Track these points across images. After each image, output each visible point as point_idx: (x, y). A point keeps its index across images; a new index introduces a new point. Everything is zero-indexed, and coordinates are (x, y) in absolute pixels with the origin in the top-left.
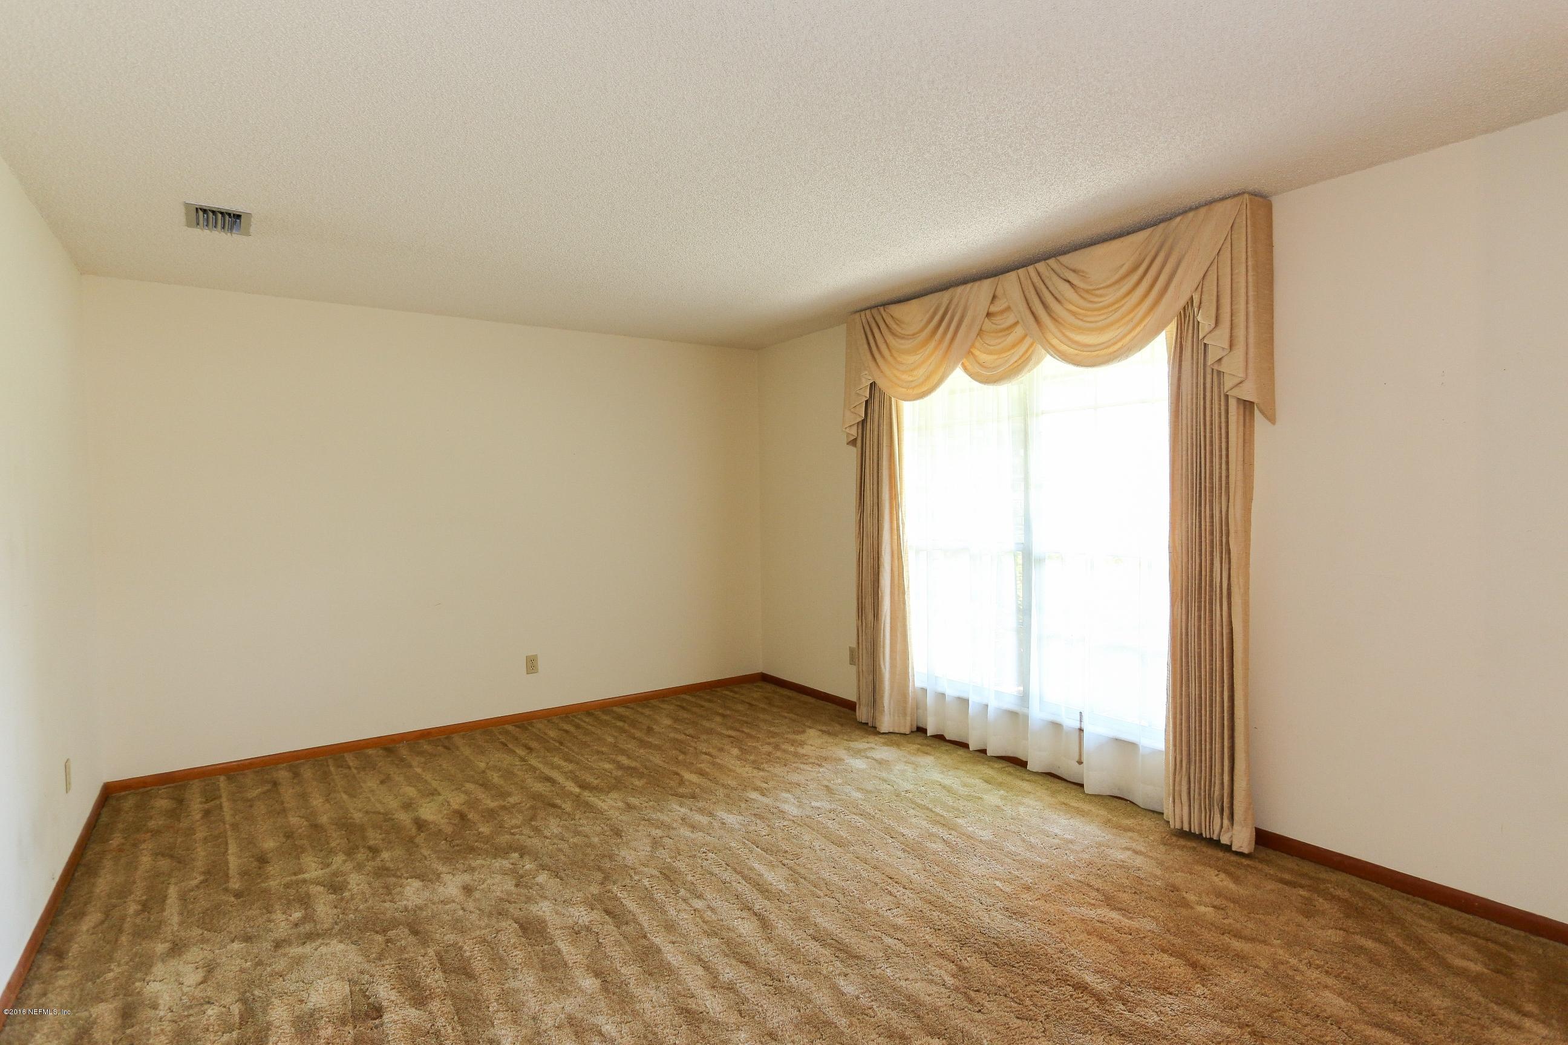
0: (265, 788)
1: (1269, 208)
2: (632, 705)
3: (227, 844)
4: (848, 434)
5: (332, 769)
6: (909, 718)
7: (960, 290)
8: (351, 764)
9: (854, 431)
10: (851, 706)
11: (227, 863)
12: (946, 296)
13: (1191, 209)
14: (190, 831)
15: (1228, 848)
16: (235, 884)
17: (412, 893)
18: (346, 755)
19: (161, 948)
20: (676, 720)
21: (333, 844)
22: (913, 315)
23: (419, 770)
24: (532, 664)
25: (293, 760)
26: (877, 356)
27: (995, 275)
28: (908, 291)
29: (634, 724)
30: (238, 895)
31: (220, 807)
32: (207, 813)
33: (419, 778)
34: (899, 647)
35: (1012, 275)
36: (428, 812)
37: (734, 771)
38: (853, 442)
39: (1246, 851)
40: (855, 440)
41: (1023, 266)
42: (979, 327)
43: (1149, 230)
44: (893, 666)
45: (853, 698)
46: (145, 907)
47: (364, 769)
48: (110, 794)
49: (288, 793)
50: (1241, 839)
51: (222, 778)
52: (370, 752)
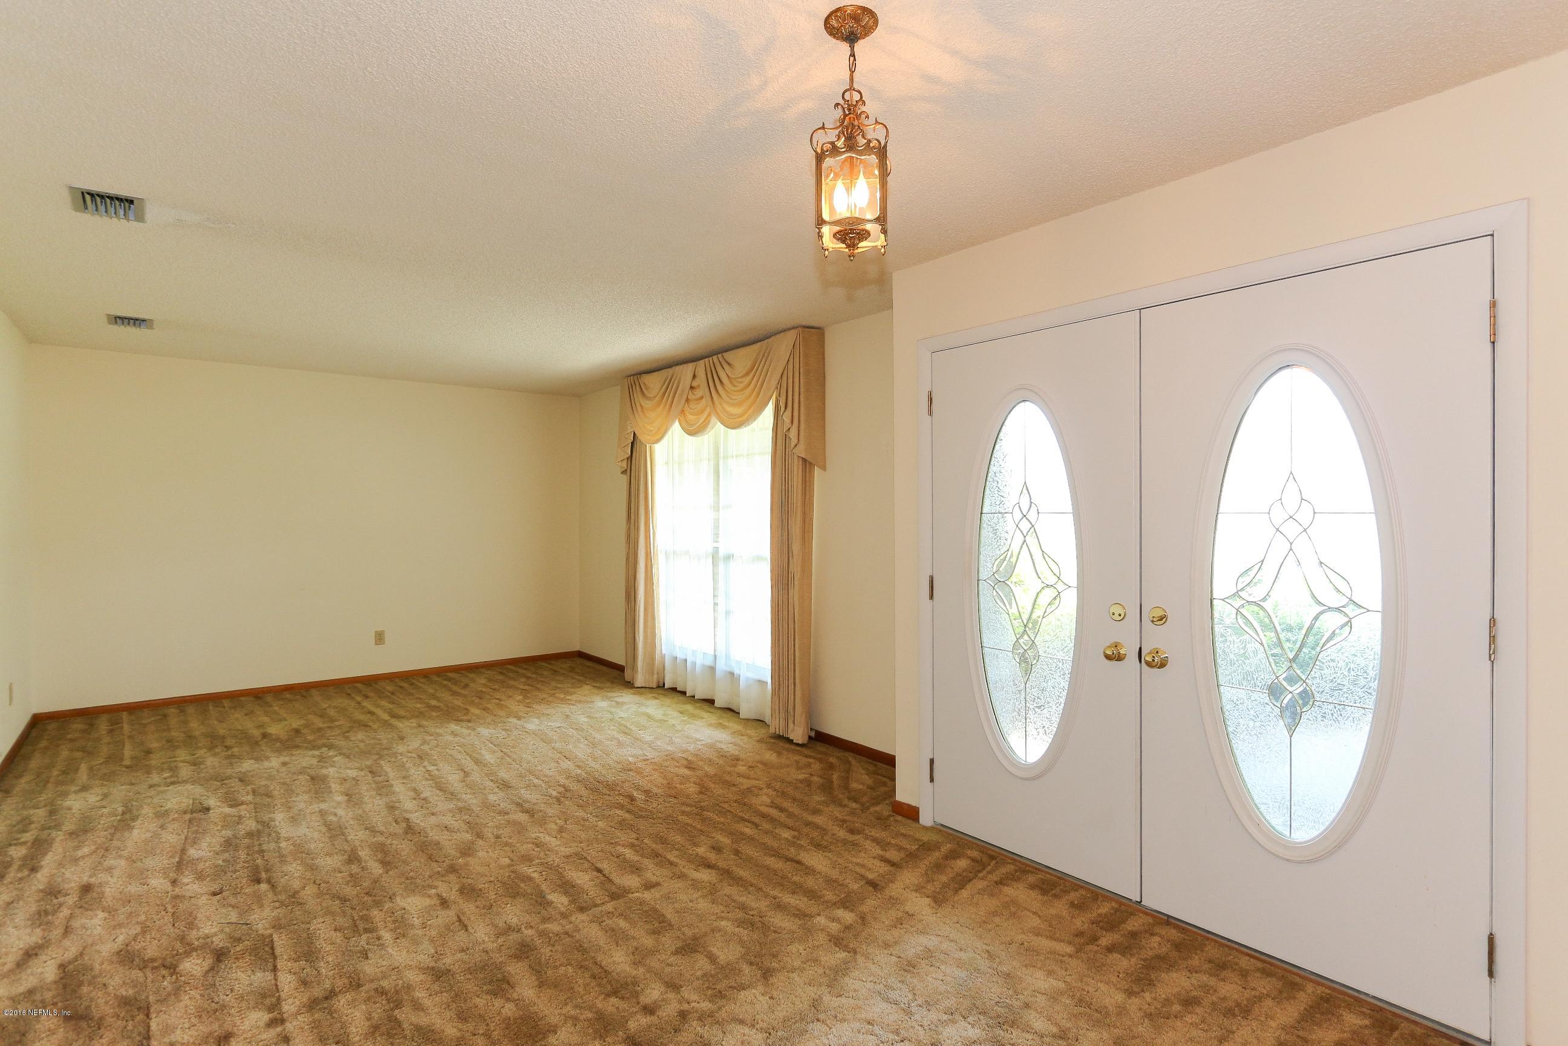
0: (157, 718)
1: (823, 335)
2: (462, 672)
3: (124, 745)
4: (622, 467)
5: (211, 708)
6: (655, 676)
7: (677, 368)
8: (226, 705)
9: (624, 464)
10: (620, 669)
11: (123, 754)
12: (670, 371)
13: (781, 332)
14: (99, 739)
15: (790, 741)
16: (127, 762)
17: (247, 765)
18: (224, 700)
19: (74, 788)
20: (490, 680)
21: (200, 745)
22: (653, 382)
23: (276, 708)
24: (380, 638)
25: (181, 703)
26: (635, 411)
27: (695, 361)
28: (654, 366)
29: (455, 683)
30: (127, 767)
31: (122, 727)
32: (111, 731)
33: (275, 712)
34: (649, 624)
35: (702, 362)
36: (274, 729)
37: (509, 708)
38: (624, 472)
39: (800, 742)
40: (626, 470)
41: (708, 357)
42: (686, 397)
43: (759, 344)
44: (645, 637)
45: (622, 662)
46: (64, 772)
47: (235, 708)
48: (37, 722)
49: (173, 721)
50: (798, 734)
51: (125, 713)
52: (243, 699)
